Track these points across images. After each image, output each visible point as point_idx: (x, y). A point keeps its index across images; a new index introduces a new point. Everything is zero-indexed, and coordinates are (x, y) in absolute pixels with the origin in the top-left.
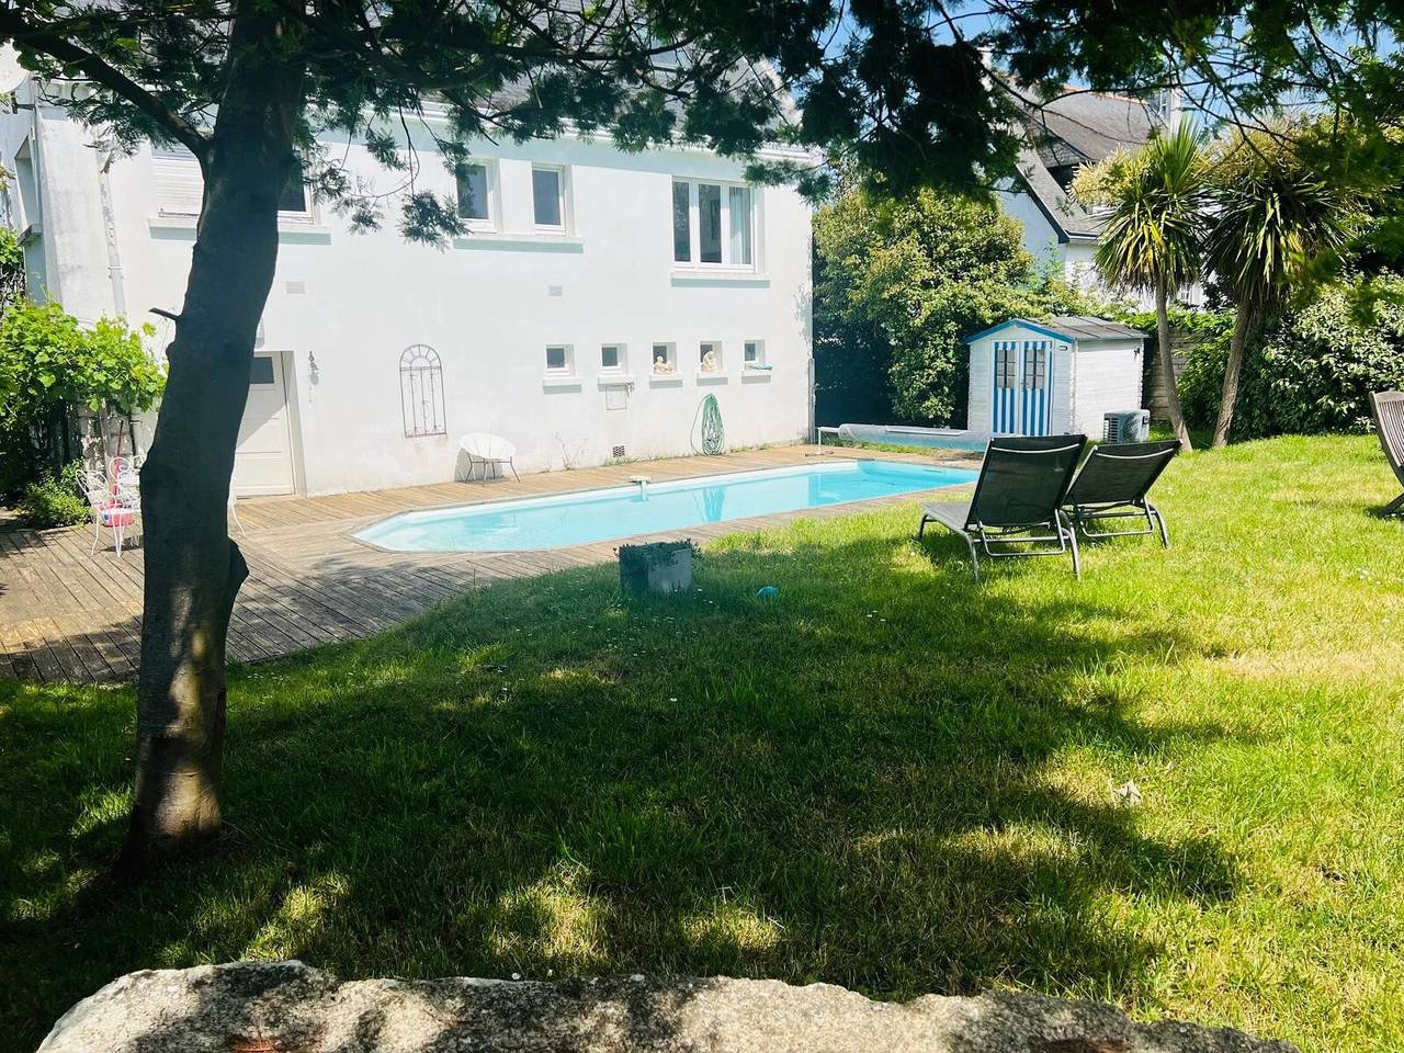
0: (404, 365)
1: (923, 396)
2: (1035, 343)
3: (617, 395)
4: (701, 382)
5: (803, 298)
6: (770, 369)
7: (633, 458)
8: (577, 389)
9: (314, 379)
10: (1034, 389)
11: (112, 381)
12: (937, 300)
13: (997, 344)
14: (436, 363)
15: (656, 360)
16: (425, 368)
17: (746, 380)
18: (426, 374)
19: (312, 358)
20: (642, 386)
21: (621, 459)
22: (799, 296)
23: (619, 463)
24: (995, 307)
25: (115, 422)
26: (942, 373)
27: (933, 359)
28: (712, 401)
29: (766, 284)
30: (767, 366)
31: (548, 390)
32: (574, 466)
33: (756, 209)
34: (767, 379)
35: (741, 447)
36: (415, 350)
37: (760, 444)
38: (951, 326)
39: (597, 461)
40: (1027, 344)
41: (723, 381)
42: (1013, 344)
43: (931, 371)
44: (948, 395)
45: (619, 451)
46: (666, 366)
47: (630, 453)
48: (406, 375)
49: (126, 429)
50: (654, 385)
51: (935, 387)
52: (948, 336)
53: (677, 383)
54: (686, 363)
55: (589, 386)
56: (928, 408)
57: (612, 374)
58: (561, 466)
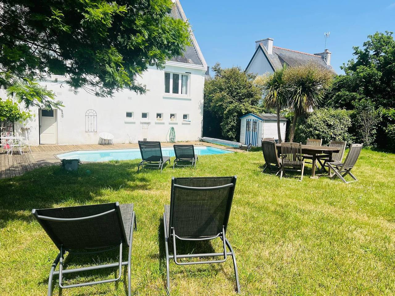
0: (87, 114)
1: (228, 131)
2: (255, 120)
3: (145, 126)
4: (170, 124)
5: (201, 104)
8: (134, 123)
9: (62, 116)
10: (254, 132)
11: (7, 114)
12: (231, 106)
13: (247, 119)
14: (96, 114)
15: (157, 117)
16: (92, 115)
17: (183, 124)
18: (93, 117)
19: (62, 111)
20: (153, 123)
22: (200, 103)
24: (246, 110)
25: (10, 123)
26: (233, 126)
27: (231, 122)
28: (173, 128)
29: (190, 100)
30: (189, 121)
31: (126, 123)
32: (131, 143)
33: (189, 80)
34: (190, 124)
35: (181, 141)
36: (90, 111)
37: (187, 140)
38: (236, 114)
40: (253, 120)
41: (177, 124)
42: (250, 119)
43: (230, 125)
44: (235, 132)
45: (145, 140)
46: (160, 119)
47: (148, 140)
48: (87, 117)
49: (12, 125)
50: (156, 123)
51: (231, 129)
52: (235, 116)
53: (163, 123)
54: (166, 118)
55: (138, 122)
56: (229, 135)
57: (145, 120)
58: (128, 142)
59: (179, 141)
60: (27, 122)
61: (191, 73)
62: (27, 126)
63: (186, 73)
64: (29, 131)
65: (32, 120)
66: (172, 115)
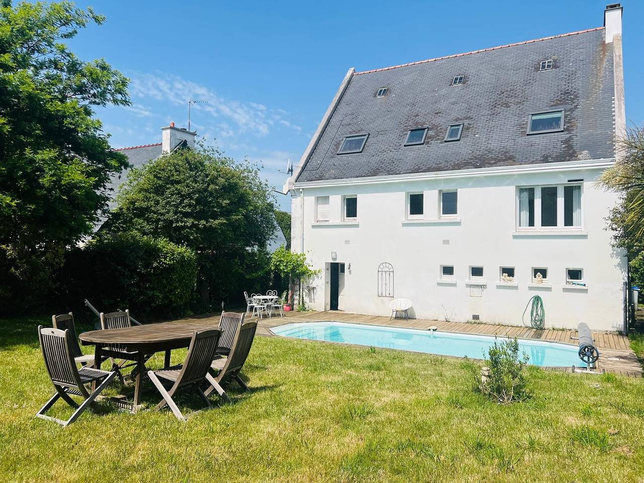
0: (380, 269)
3: (475, 290)
4: (531, 288)
6: (585, 285)
7: (485, 322)
8: (454, 285)
9: (350, 272)
14: (392, 270)
15: (502, 275)
16: (387, 271)
17: (565, 290)
18: (388, 274)
19: (350, 265)
20: (491, 287)
21: (478, 321)
23: (475, 323)
28: (537, 299)
29: (585, 237)
30: (583, 284)
31: (439, 284)
32: (450, 320)
34: (584, 291)
35: (561, 328)
39: (463, 320)
41: (549, 289)
45: (476, 317)
46: (510, 278)
47: (482, 319)
48: (380, 273)
49: (298, 283)
50: (499, 287)
53: (516, 288)
54: (523, 276)
55: (461, 284)
57: (477, 280)
58: (444, 319)
59: (557, 327)
60: (314, 280)
61: (583, 180)
62: (314, 285)
63: (569, 181)
64: (315, 291)
65: (318, 277)
66: (536, 271)
